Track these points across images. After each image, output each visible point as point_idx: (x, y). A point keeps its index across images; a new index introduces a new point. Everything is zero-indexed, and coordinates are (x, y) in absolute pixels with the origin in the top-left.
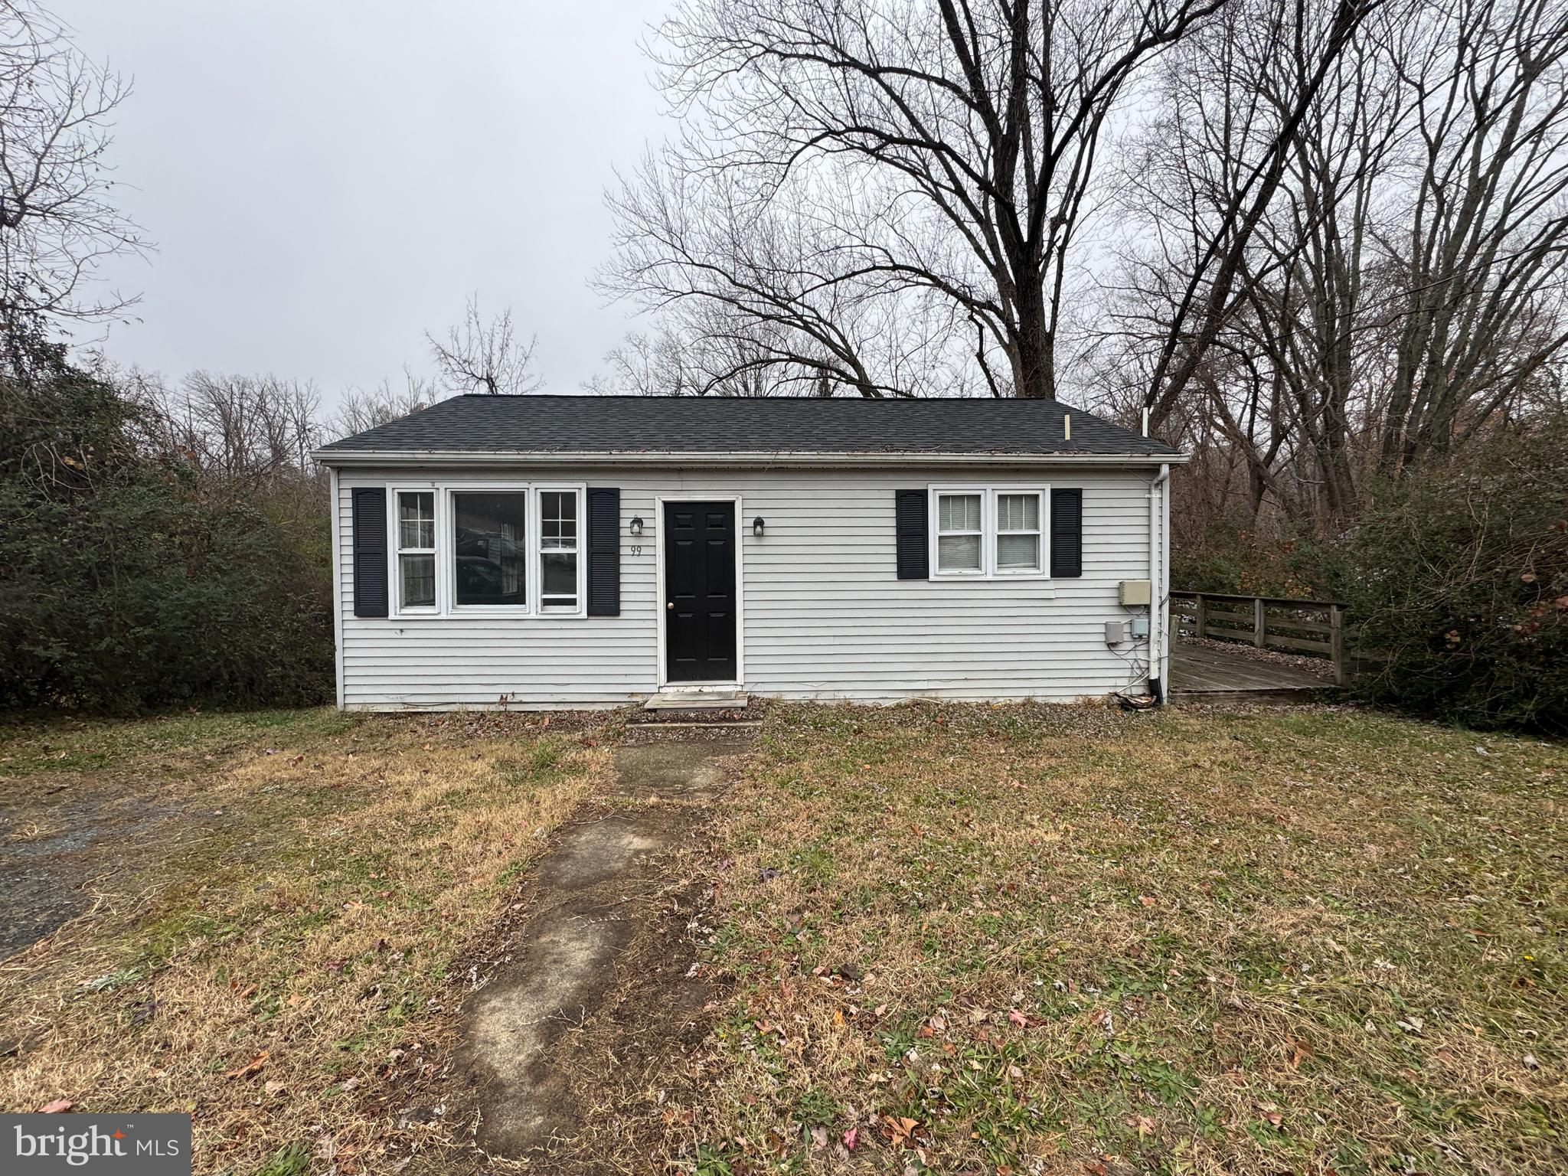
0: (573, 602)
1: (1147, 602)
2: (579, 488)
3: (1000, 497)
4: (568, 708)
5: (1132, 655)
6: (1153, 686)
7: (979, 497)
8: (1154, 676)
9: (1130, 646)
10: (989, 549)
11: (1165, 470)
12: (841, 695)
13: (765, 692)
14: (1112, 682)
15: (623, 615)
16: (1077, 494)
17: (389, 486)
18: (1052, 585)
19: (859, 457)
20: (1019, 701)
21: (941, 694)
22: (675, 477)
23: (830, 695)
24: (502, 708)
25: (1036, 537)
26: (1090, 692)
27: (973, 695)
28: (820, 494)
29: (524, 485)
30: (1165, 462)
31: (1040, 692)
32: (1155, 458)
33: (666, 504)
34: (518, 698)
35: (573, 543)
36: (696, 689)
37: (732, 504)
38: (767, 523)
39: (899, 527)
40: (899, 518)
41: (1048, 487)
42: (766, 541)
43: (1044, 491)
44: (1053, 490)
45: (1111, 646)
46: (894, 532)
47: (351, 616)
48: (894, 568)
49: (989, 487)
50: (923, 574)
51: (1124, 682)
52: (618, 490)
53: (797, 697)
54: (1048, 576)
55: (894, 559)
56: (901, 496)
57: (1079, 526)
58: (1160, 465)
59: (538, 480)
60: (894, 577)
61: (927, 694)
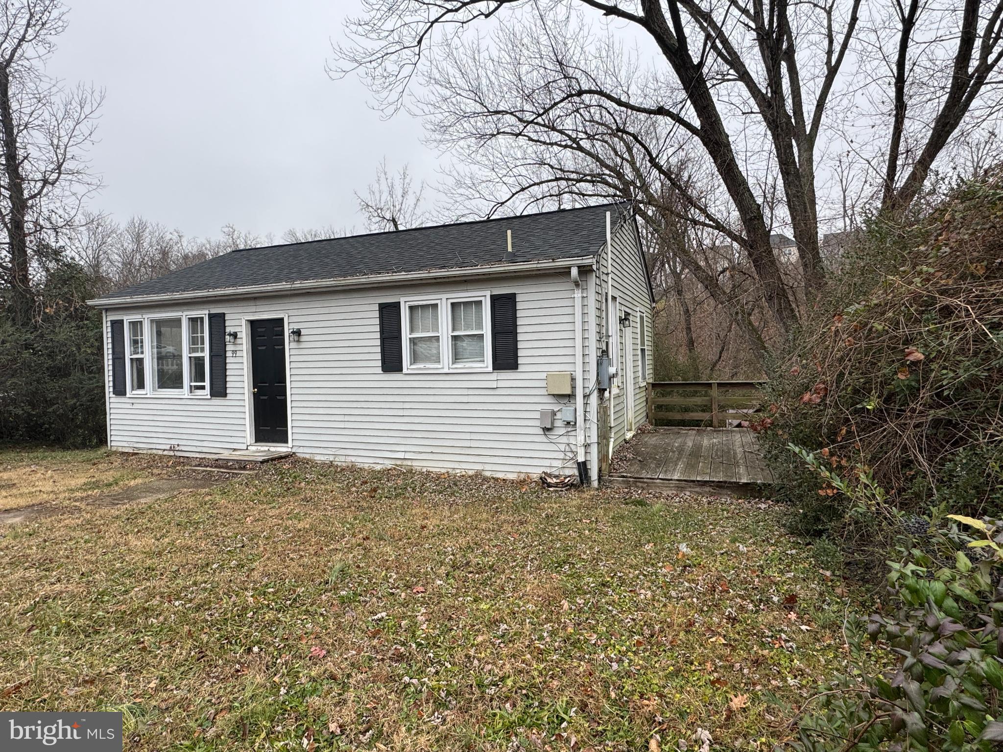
0: (203, 388)
1: (569, 392)
2: (203, 313)
3: (453, 304)
4: (203, 456)
5: (564, 440)
6: (583, 467)
7: (436, 305)
8: (581, 459)
9: (562, 431)
10: (446, 347)
11: (574, 272)
12: (349, 459)
13: (303, 453)
14: (547, 463)
15: (229, 397)
16: (512, 298)
17: (125, 319)
18: (494, 376)
19: (351, 280)
20: (471, 473)
21: (415, 463)
22: (252, 303)
23: (343, 459)
24: (172, 453)
25: (481, 337)
26: (529, 470)
27: (437, 466)
28: (333, 310)
29: (180, 314)
30: (574, 265)
31: (487, 467)
32: (561, 263)
33: (253, 323)
34: (180, 448)
35: (203, 350)
36: (266, 449)
37: (282, 320)
38: (303, 332)
39: (382, 332)
40: (382, 325)
41: (488, 294)
42: (303, 345)
43: (484, 295)
44: (492, 296)
45: (547, 430)
46: (378, 335)
47: (112, 395)
48: (379, 363)
49: (444, 296)
50: (398, 368)
51: (559, 464)
52: (224, 314)
53: (323, 458)
54: (490, 369)
55: (379, 356)
56: (383, 307)
57: (515, 326)
58: (570, 268)
59: (188, 310)
60: (380, 370)
61: (406, 463)
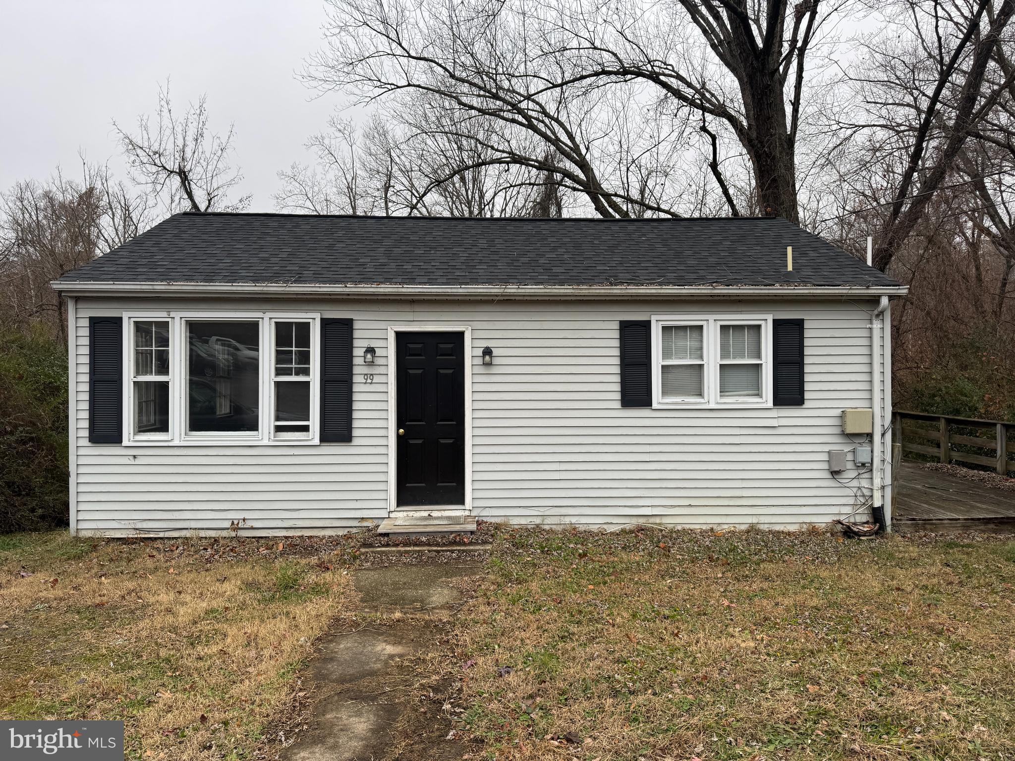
0: (306, 429)
1: (869, 431)
2: (314, 319)
3: (722, 327)
4: (298, 533)
5: (855, 483)
6: (877, 514)
7: (701, 327)
8: (877, 504)
9: (853, 474)
10: (712, 378)
11: (885, 301)
12: (567, 520)
13: (493, 516)
14: (835, 510)
15: (355, 442)
16: (799, 324)
17: (125, 316)
18: (775, 413)
19: (584, 290)
20: (744, 527)
21: (665, 520)
22: (407, 308)
23: (555, 520)
24: (233, 534)
25: (758, 366)
26: (814, 519)
27: (698, 521)
28: (546, 325)
29: (260, 315)
30: (884, 294)
31: (763, 519)
32: (874, 291)
33: (399, 335)
34: (249, 524)
35: (306, 372)
36: (426, 514)
37: (461, 335)
38: (495, 352)
39: (623, 357)
40: (623, 348)
41: (770, 318)
42: (495, 370)
43: (766, 322)
44: (775, 321)
45: (835, 474)
46: (617, 361)
47: (85, 442)
48: (618, 396)
49: (711, 317)
50: (646, 402)
51: (848, 510)
52: (352, 320)
53: (523, 521)
54: (770, 404)
55: (618, 387)
56: (625, 326)
57: (801, 355)
58: (879, 296)
59: (273, 310)
60: (618, 405)
61: (652, 520)
